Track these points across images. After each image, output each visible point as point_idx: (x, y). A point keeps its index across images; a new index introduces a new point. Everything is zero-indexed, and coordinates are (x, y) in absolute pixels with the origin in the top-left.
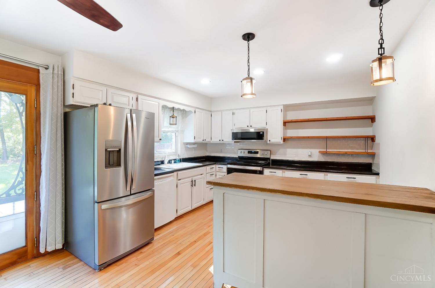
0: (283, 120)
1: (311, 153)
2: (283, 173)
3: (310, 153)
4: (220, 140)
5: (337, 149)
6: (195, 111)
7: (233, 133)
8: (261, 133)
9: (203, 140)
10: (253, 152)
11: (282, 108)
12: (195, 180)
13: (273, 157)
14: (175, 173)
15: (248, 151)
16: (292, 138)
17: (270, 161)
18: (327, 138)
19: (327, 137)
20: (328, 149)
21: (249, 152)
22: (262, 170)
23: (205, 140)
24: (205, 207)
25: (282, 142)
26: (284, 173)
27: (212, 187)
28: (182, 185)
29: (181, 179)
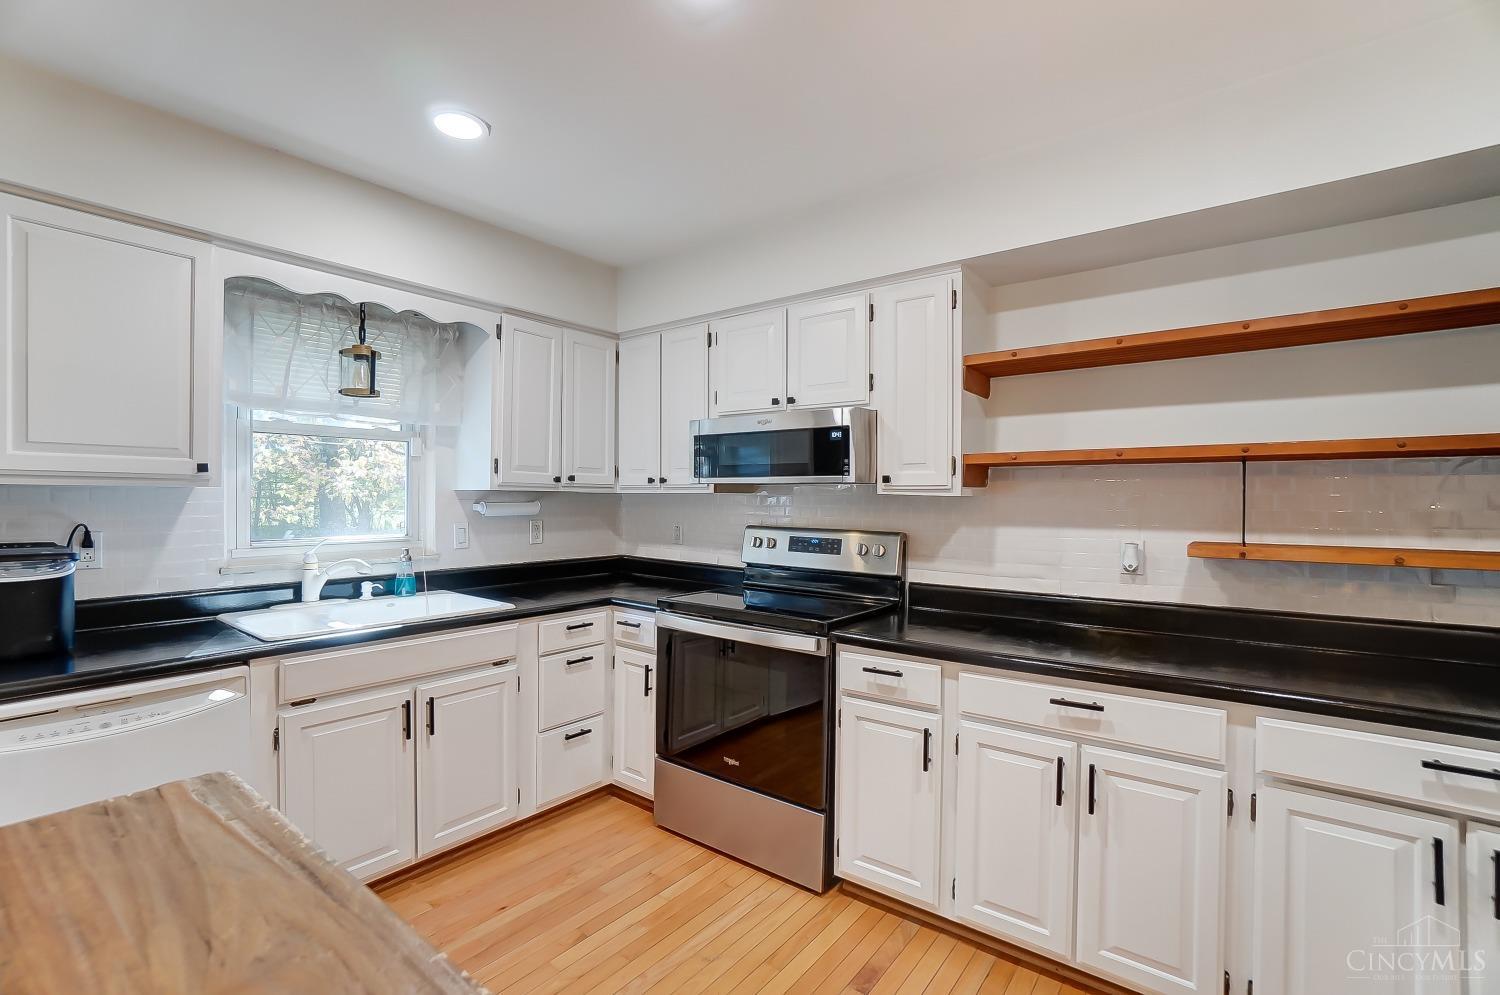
0: (965, 358)
1: (1141, 555)
2: (946, 681)
3: (1131, 551)
4: (651, 481)
5: (1312, 533)
6: (499, 327)
7: (698, 439)
8: (834, 435)
9: (558, 480)
10: (815, 545)
11: (957, 277)
12: (432, 699)
13: (920, 574)
14: (260, 669)
15: (788, 535)
16: (1015, 464)
17: (902, 594)
18: (1246, 457)
19: (1246, 448)
20: (1254, 531)
21: (796, 545)
22: (824, 652)
23: (572, 478)
24: (539, 832)
25: (957, 488)
26: (954, 682)
27: (584, 725)
28: (317, 733)
29: (314, 700)
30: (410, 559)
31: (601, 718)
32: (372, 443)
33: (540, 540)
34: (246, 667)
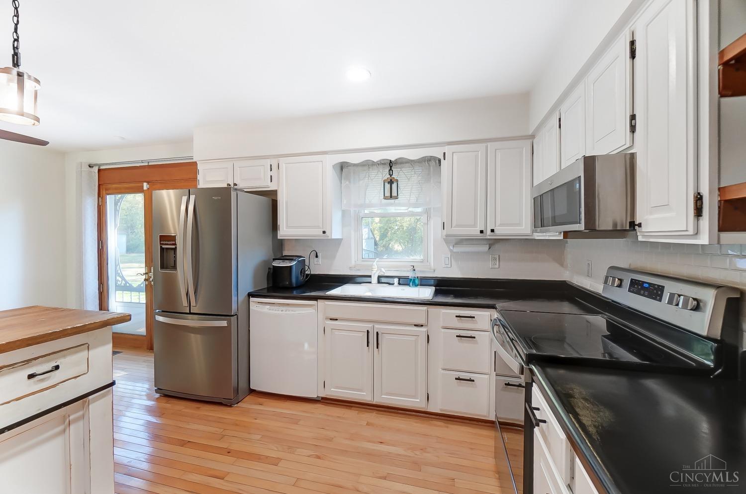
6: (445, 154)
9: (483, 232)
10: (646, 289)
14: (320, 303)
15: (632, 278)
21: (633, 286)
27: (472, 376)
28: (337, 333)
29: (337, 320)
30: (414, 270)
31: (486, 376)
32: (401, 218)
33: (497, 266)
34: (316, 302)
